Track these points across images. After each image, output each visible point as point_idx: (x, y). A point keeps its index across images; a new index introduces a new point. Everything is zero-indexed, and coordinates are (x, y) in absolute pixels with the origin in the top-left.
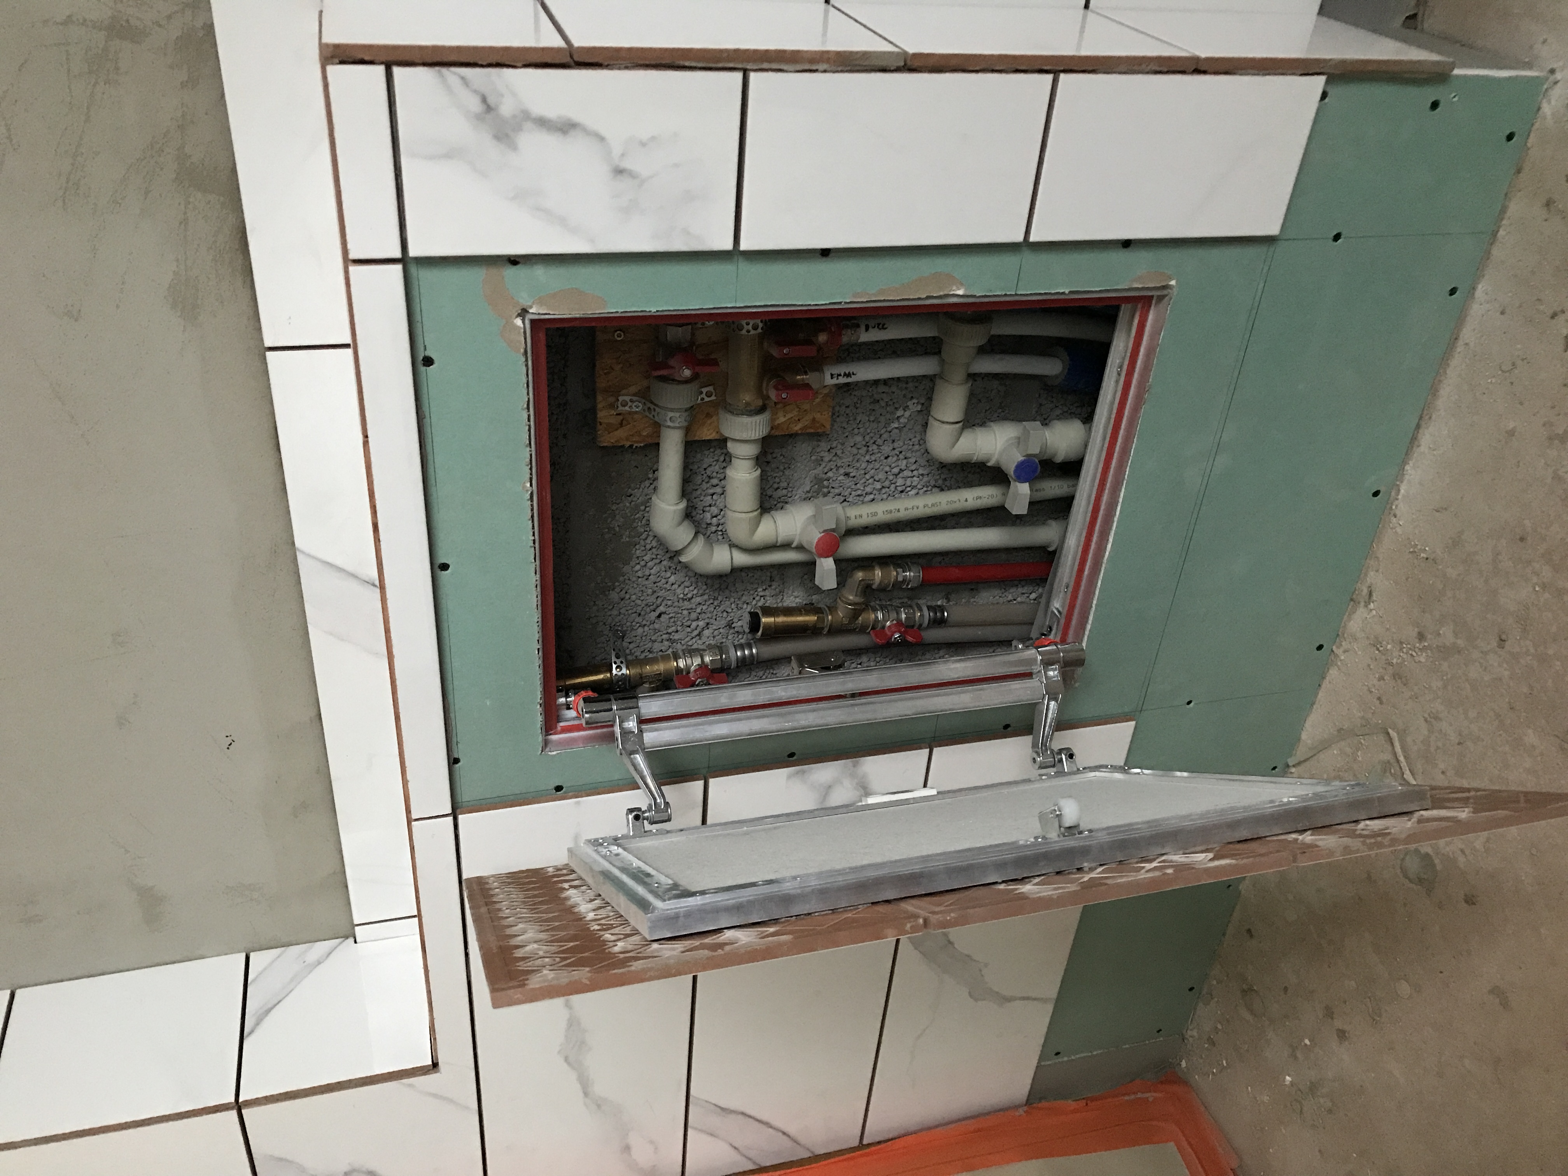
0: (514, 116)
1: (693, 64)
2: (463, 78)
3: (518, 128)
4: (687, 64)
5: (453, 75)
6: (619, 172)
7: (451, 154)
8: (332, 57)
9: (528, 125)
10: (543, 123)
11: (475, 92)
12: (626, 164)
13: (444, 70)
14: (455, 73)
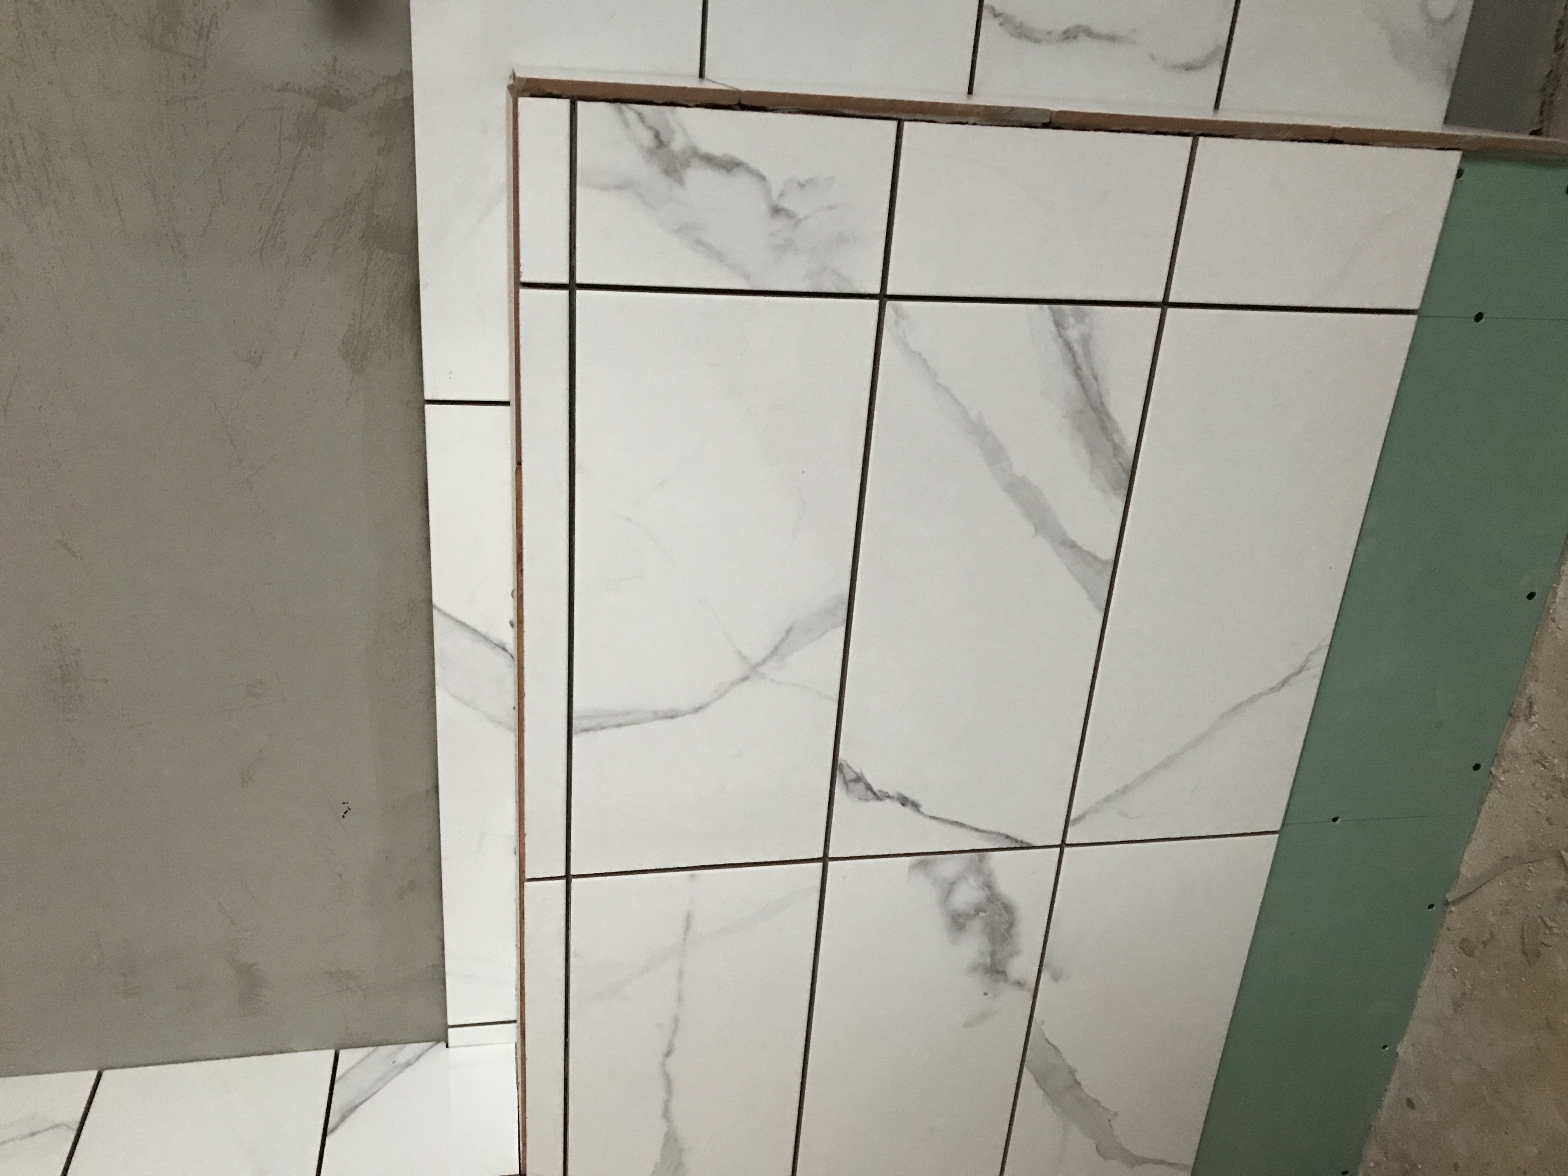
0: (684, 152)
1: (851, 112)
2: (639, 114)
3: (686, 164)
4: (846, 111)
5: (631, 111)
6: (776, 211)
7: (623, 186)
8: (524, 90)
9: (695, 162)
10: (709, 160)
11: (650, 128)
12: (784, 204)
13: (624, 107)
14: (631, 109)
